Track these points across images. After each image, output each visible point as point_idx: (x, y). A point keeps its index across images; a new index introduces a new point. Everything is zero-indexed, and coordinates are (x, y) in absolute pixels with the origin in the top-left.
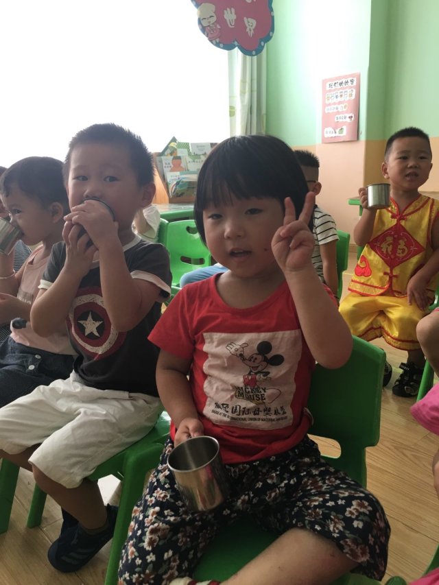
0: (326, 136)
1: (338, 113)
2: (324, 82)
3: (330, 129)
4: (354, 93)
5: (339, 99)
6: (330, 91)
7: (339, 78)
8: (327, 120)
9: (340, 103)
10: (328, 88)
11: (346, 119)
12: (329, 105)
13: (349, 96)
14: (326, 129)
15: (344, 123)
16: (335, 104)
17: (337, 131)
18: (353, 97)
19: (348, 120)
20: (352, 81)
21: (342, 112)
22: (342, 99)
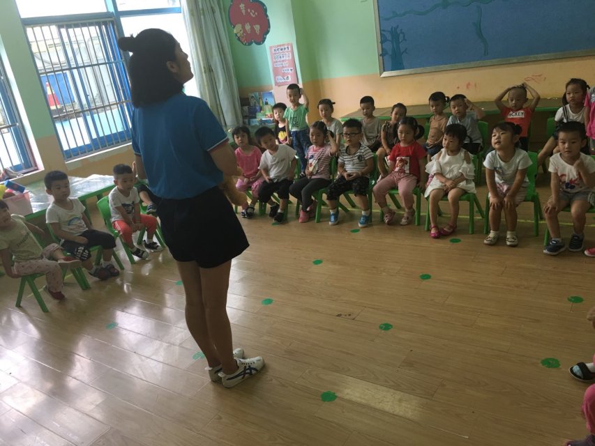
0: (278, 81)
1: (283, 67)
2: (271, 48)
3: (280, 77)
4: (290, 55)
5: (282, 59)
6: (275, 54)
7: (280, 45)
8: (276, 72)
9: (283, 61)
10: (274, 52)
11: (289, 71)
12: (277, 62)
13: (288, 57)
14: (277, 77)
15: (289, 74)
16: (280, 61)
17: (285, 78)
18: (291, 58)
19: (290, 71)
20: (288, 48)
21: (286, 67)
22: (285, 58)
